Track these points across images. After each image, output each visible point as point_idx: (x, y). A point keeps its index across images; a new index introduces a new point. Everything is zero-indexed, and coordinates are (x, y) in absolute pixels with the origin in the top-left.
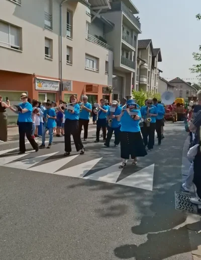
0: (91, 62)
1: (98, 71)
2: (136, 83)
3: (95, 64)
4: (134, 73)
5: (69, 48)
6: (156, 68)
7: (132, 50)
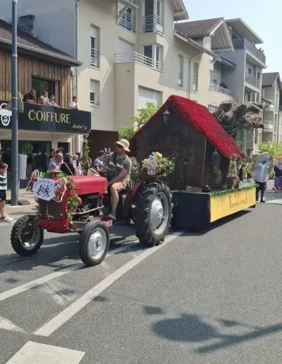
7: (255, 92)
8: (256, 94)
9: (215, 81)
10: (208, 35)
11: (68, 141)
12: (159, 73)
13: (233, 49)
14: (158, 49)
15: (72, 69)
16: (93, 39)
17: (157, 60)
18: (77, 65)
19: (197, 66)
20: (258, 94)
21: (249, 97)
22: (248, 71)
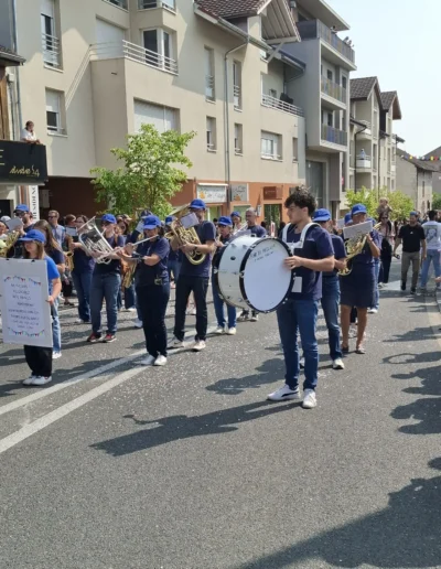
0: (269, 142)
1: (280, 158)
2: (350, 172)
3: (275, 145)
4: (344, 154)
5: (238, 126)
6: (388, 136)
7: (339, 109)
8: (341, 112)
9: (273, 92)
10: (255, 14)
11: (8, 198)
12: (172, 77)
13: (298, 38)
14: (167, 36)
15: (8, 70)
16: (48, 19)
17: (167, 54)
18: (16, 63)
19: (238, 66)
20: (345, 111)
21: (330, 117)
22: (325, 75)
